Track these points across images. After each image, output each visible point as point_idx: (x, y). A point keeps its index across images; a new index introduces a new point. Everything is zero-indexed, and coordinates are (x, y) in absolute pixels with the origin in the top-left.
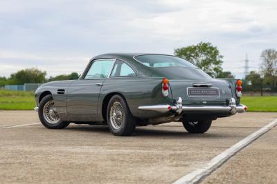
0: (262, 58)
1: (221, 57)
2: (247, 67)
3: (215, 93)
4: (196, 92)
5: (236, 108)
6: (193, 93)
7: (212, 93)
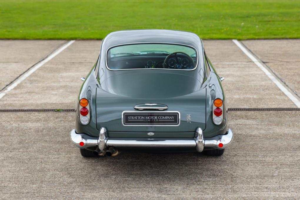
3: (172, 119)
4: (138, 119)
5: (204, 144)
6: (132, 119)
7: (166, 119)
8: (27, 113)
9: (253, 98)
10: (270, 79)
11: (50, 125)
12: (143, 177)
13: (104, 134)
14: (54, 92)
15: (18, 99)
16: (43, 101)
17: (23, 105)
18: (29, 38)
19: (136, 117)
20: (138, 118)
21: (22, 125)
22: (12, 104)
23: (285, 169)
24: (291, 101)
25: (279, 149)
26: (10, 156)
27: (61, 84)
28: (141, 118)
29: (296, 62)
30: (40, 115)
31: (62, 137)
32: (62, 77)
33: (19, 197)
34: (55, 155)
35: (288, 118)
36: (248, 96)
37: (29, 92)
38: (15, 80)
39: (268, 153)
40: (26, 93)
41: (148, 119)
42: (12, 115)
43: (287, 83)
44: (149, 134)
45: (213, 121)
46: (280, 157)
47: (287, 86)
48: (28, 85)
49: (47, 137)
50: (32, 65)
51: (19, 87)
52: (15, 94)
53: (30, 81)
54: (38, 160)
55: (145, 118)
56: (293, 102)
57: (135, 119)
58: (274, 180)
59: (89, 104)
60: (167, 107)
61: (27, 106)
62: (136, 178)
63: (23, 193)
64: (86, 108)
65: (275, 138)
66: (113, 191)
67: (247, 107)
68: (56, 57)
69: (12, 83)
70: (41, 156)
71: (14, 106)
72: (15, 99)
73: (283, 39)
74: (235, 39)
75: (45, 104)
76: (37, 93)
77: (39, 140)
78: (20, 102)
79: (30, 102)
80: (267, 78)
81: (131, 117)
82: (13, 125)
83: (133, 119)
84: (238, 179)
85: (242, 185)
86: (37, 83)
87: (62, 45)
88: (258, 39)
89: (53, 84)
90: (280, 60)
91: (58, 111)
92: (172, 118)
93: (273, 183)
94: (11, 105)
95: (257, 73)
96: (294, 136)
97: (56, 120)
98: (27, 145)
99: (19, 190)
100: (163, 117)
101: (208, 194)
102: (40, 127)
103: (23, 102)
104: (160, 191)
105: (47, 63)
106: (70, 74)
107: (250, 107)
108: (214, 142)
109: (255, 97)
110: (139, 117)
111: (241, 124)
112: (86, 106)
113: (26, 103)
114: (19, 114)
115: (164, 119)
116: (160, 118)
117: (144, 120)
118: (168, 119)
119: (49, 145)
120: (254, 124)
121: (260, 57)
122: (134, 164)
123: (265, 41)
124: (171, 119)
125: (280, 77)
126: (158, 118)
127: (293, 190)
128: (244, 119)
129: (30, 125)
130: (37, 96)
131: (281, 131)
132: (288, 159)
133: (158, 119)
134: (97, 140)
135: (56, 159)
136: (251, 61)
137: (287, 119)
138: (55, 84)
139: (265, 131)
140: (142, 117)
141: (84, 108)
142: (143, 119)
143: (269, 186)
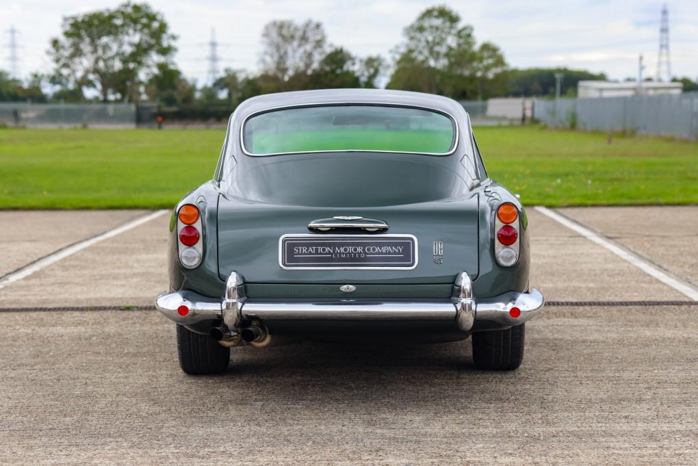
0: (265, 39)
1: (174, 37)
2: (214, 59)
3: (399, 253)
4: (317, 253)
5: (476, 312)
6: (302, 254)
7: (384, 254)
8: (53, 313)
9: (587, 287)
10: (624, 261)
11: (107, 330)
12: (330, 403)
13: (236, 291)
14: (119, 283)
15: (32, 293)
16: (92, 295)
17: (44, 302)
18: (62, 206)
19: (313, 249)
20: (317, 250)
21: (42, 330)
22: (18, 300)
23: (668, 390)
24: (677, 291)
25: (653, 361)
26: (12, 375)
27: (135, 271)
28: (324, 250)
29: (684, 236)
30: (84, 315)
31: (137, 346)
32: (138, 261)
33: (30, 436)
34: (119, 372)
35: (670, 314)
36: (575, 284)
37: (60, 283)
38: (28, 265)
39: (626, 367)
40: (53, 284)
41: (340, 253)
42: (17, 316)
43: (665, 266)
44: (344, 288)
45: (497, 256)
46: (656, 371)
47: (665, 270)
48: (59, 273)
49: (100, 347)
50: (68, 244)
51: (36, 275)
52: (28, 286)
53: (64, 266)
54: (79, 381)
55: (334, 250)
56: (680, 293)
57: (310, 253)
58: (644, 405)
59: (200, 220)
60: (387, 224)
61: (54, 302)
62: (313, 405)
63: (40, 430)
64: (194, 229)
65: (642, 344)
66: (258, 425)
67: (574, 300)
68: (124, 232)
69: (18, 270)
70: (86, 375)
71: (22, 302)
72: (27, 293)
73: (651, 205)
74: (539, 205)
75: (97, 299)
76: (77, 284)
77: (82, 351)
78: (38, 298)
79: (62, 296)
80: (616, 259)
81: (302, 249)
82: (20, 331)
83: (305, 254)
84: (557, 404)
85: (566, 414)
86: (79, 270)
87: (139, 217)
88: (594, 206)
89: (117, 271)
90: (647, 233)
91: (128, 309)
92: (399, 250)
93: (643, 410)
94: (16, 302)
95: (593, 251)
96: (686, 341)
97: (122, 323)
98: (52, 360)
99: (32, 425)
100: (377, 249)
101: (487, 427)
102: (85, 333)
103: (44, 297)
104: (370, 423)
105: (104, 241)
106: (156, 256)
107: (581, 301)
108: (499, 307)
109: (591, 285)
110: (320, 249)
111: (561, 325)
112: (194, 223)
113: (52, 298)
114: (34, 315)
115: (379, 253)
116: (369, 250)
117: (332, 254)
118: (390, 253)
119: (104, 359)
120: (591, 324)
121: (599, 231)
122: (308, 384)
123: (610, 210)
124: (395, 253)
125: (647, 257)
126: (364, 250)
127: (690, 420)
128: (568, 317)
129: (60, 330)
130: (78, 289)
131: (656, 334)
132: (676, 373)
133: (366, 253)
134: (219, 304)
135: (122, 380)
136: (579, 236)
137: (668, 317)
138: (122, 271)
139: (619, 335)
140: (327, 249)
141: (190, 228)
142: (329, 253)
143: (632, 414)
